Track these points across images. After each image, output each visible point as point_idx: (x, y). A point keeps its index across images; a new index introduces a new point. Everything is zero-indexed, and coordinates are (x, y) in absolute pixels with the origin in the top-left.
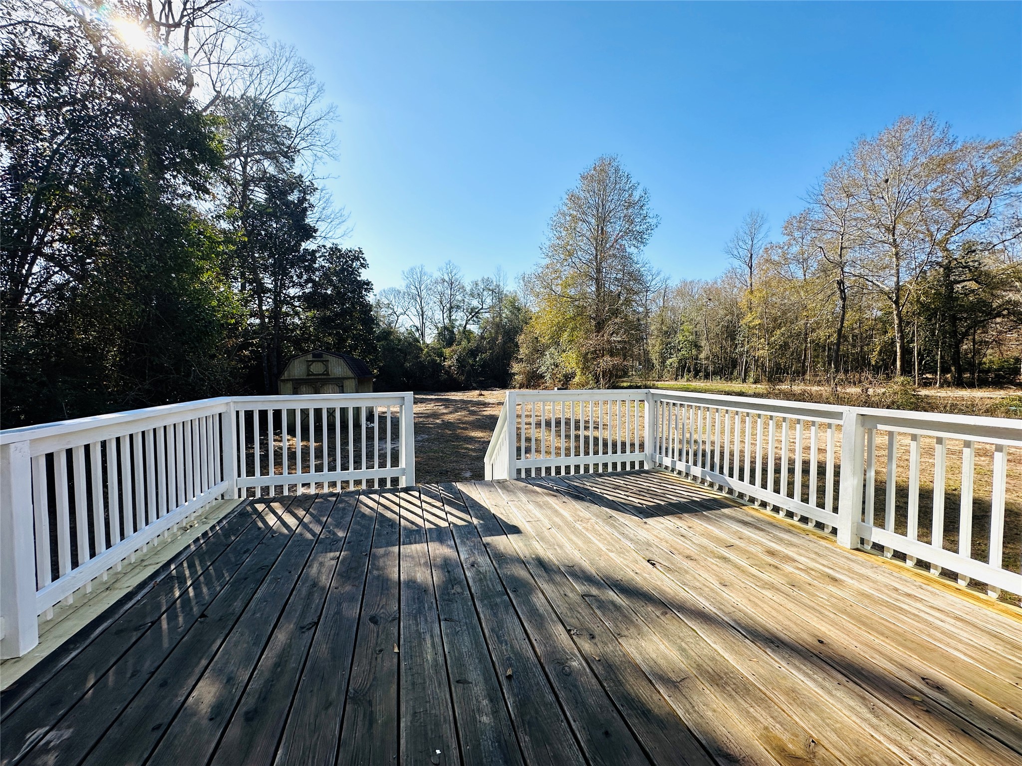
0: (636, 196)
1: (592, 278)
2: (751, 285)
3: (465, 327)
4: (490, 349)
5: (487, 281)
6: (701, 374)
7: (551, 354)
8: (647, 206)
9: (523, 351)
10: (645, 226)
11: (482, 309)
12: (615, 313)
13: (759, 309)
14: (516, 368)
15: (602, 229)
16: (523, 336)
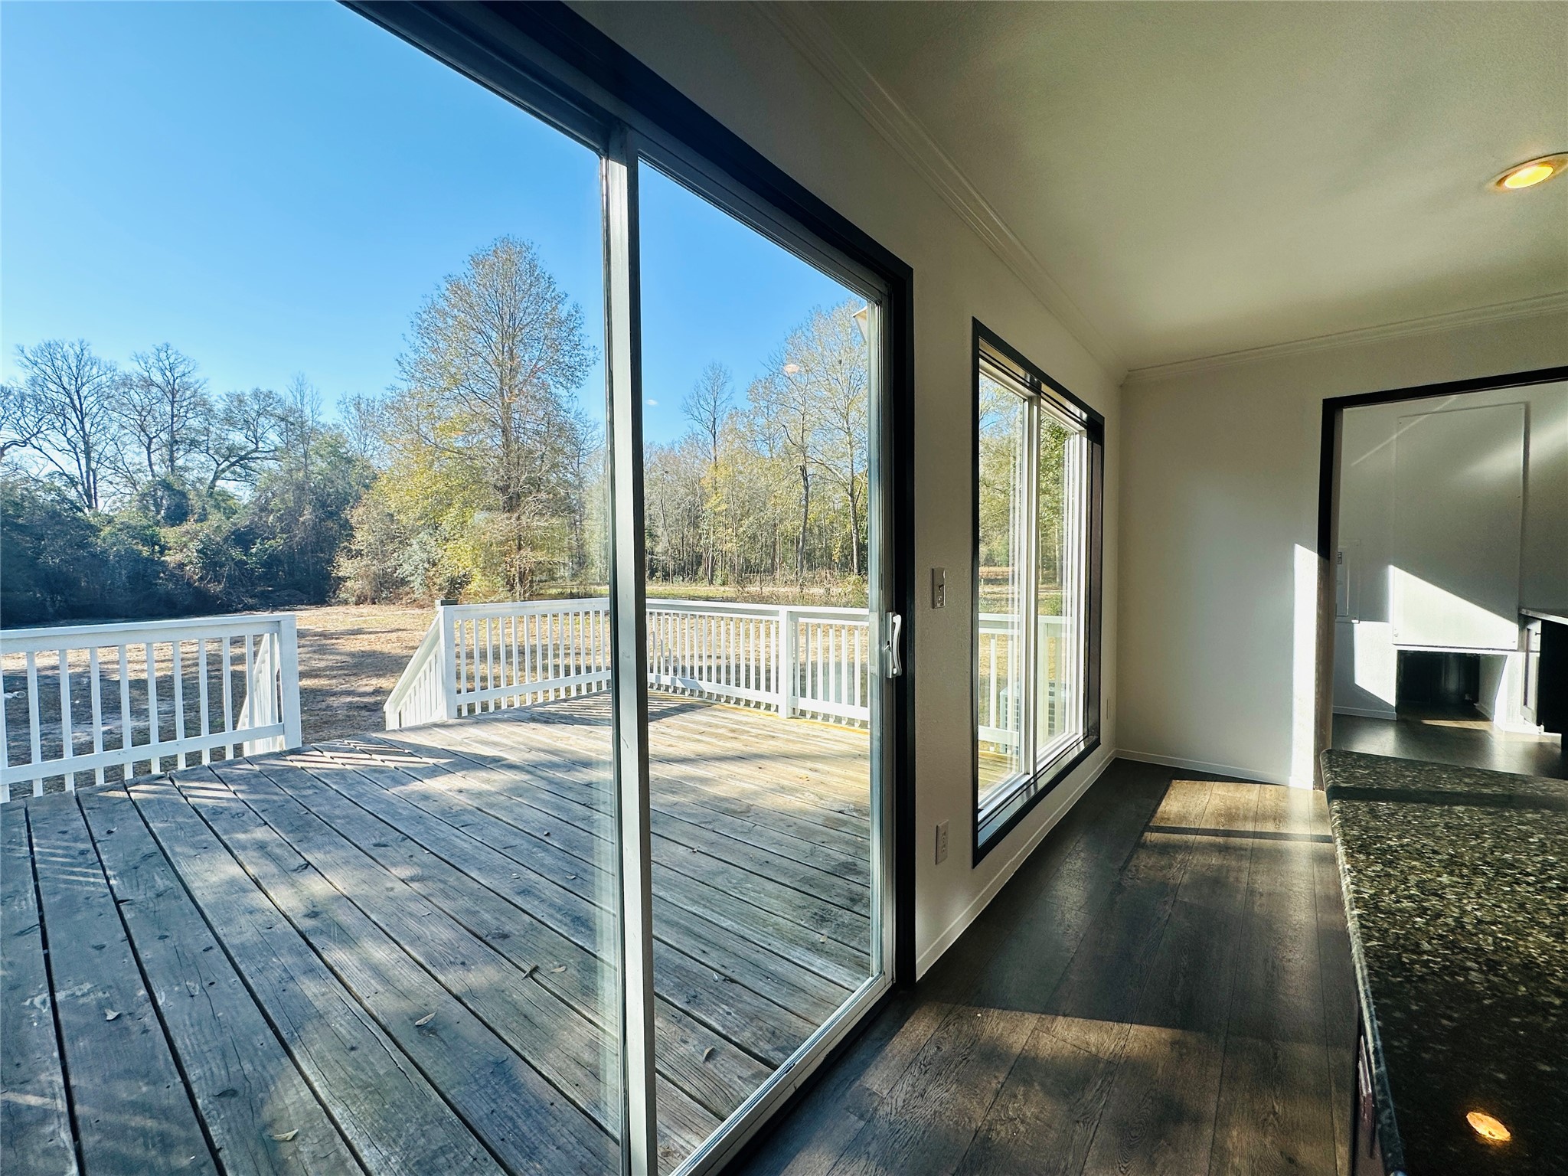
0: (564, 311)
1: (494, 424)
2: (715, 458)
3: (212, 486)
4: (282, 531)
5: (264, 399)
6: (658, 574)
7: (423, 544)
8: (581, 331)
9: (362, 538)
10: (578, 359)
11: (256, 450)
12: (536, 484)
13: (725, 490)
14: (345, 567)
15: (511, 350)
16: (361, 510)
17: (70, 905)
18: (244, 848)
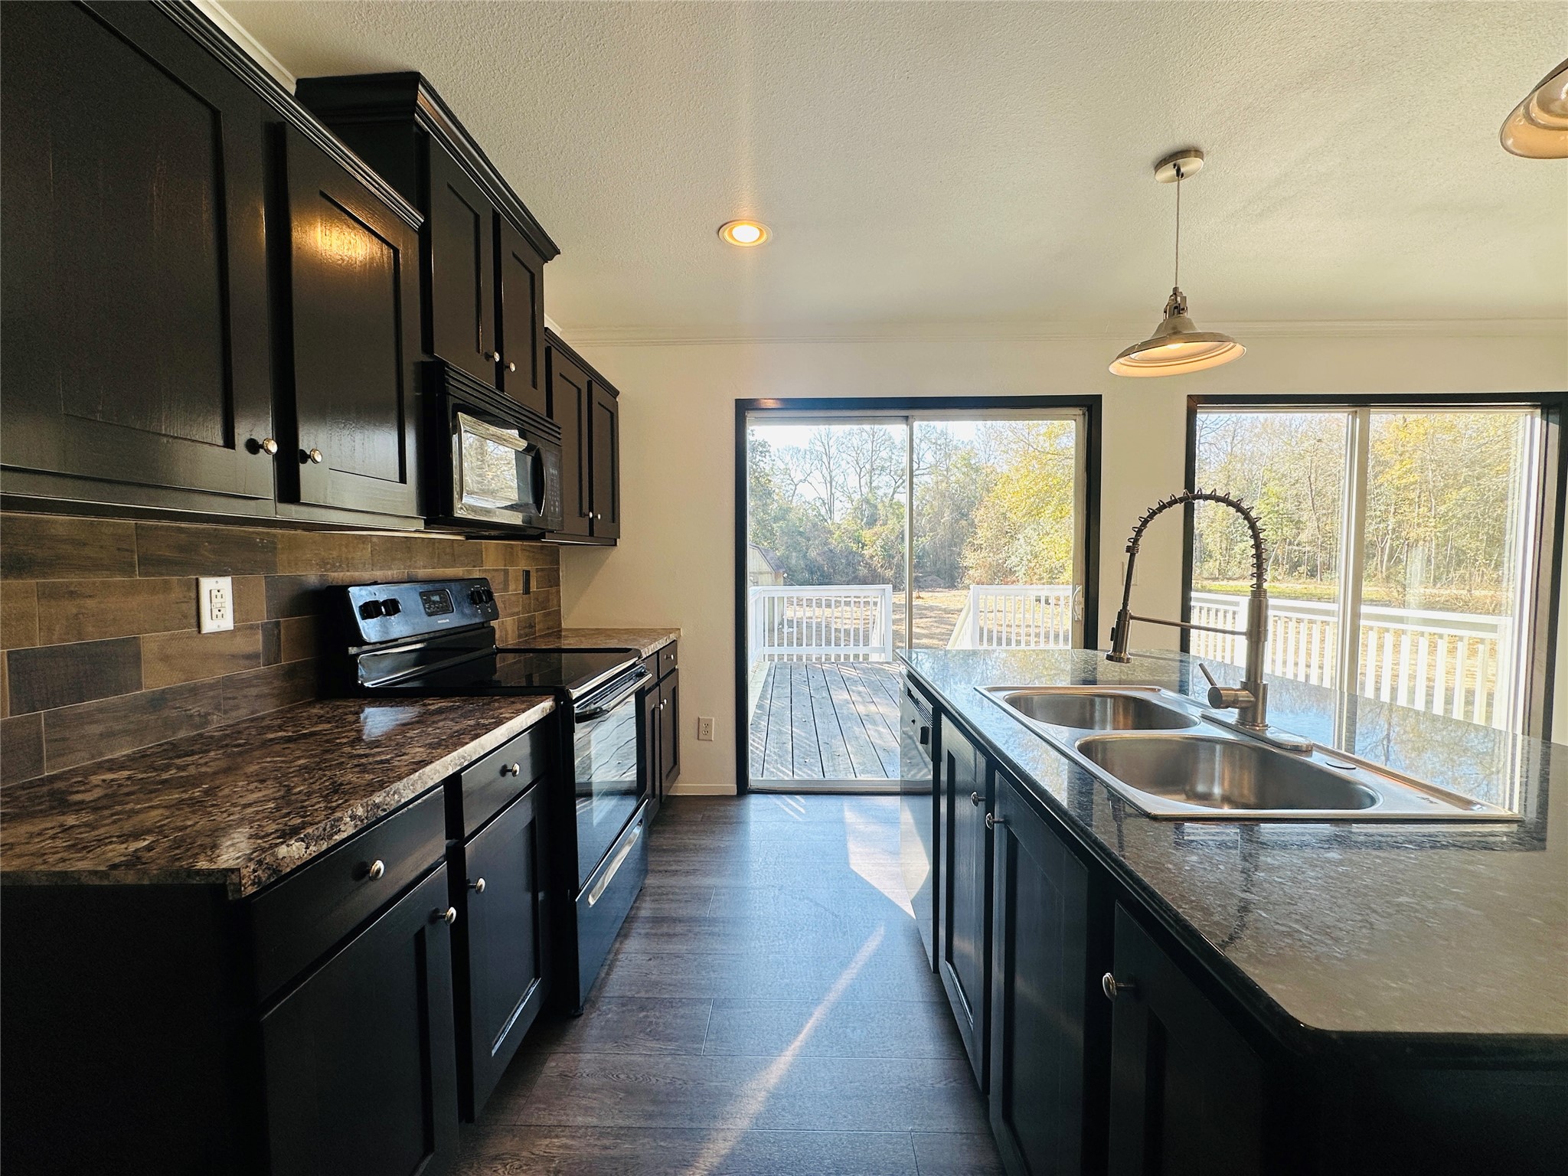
3: (892, 499)
4: (931, 530)
6: (1302, 569)
7: (1027, 538)
9: (983, 534)
14: (970, 558)
16: (982, 511)
17: (798, 694)
18: (853, 692)
